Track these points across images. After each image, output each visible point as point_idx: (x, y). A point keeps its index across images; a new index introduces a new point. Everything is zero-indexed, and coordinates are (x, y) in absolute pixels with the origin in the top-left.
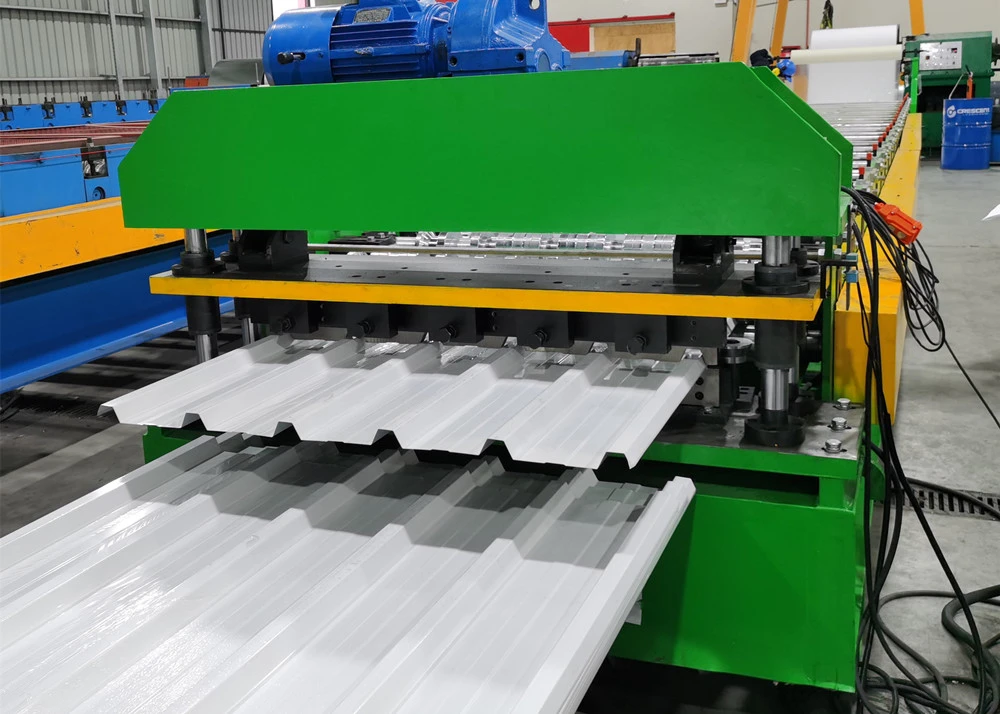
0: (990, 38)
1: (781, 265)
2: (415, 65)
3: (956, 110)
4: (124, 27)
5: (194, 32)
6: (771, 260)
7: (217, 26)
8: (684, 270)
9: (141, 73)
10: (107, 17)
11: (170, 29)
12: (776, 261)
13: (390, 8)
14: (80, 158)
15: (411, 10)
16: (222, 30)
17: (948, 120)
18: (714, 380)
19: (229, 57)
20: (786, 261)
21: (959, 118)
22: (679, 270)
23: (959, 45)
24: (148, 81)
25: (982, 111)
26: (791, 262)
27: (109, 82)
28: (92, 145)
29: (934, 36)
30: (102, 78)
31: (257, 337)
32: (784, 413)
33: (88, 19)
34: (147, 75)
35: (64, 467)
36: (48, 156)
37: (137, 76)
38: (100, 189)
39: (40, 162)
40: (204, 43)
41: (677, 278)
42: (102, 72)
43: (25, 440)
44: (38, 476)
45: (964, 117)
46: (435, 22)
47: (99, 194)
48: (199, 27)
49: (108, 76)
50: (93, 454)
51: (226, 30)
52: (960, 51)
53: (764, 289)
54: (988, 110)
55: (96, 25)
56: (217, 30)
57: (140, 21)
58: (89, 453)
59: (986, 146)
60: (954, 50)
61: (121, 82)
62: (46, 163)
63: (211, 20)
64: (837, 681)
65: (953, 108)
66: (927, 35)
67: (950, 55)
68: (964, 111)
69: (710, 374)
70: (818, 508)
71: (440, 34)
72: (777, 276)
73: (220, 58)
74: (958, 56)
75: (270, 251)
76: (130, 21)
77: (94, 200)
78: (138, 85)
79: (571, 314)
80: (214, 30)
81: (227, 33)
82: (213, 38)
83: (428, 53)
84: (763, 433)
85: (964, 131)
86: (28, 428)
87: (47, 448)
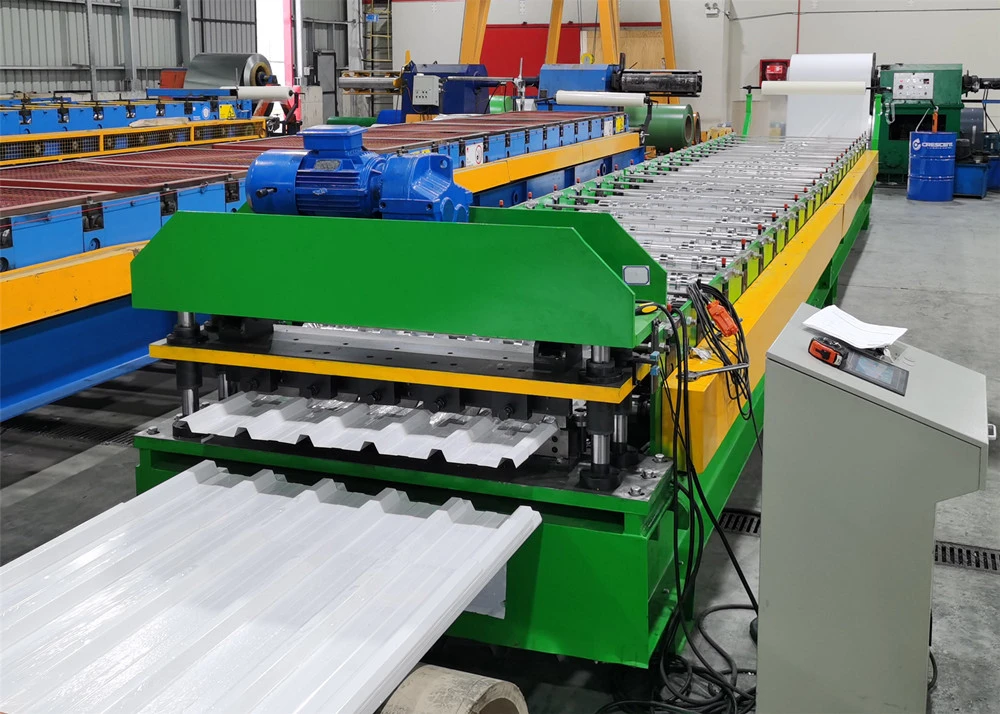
0: (961, 71)
1: (603, 363)
2: (356, 203)
3: (921, 143)
4: (101, 16)
5: (173, 21)
6: (597, 359)
7: (197, 16)
8: (542, 360)
9: (116, 64)
10: (84, 6)
11: (148, 19)
12: (600, 358)
13: (341, 160)
14: (81, 215)
15: (355, 163)
16: (202, 20)
17: (914, 152)
18: (565, 438)
19: (208, 51)
20: (607, 360)
21: (925, 152)
22: (537, 360)
23: (930, 76)
24: (123, 71)
25: (945, 145)
26: (611, 360)
27: (81, 72)
28: (91, 202)
29: (908, 66)
30: (74, 68)
31: (231, 393)
32: (606, 467)
33: (63, 7)
34: (121, 65)
35: (50, 485)
36: (54, 215)
37: (111, 65)
38: (97, 241)
39: (47, 220)
40: (183, 34)
41: (536, 366)
42: (74, 61)
43: (15, 458)
44: (29, 492)
45: (928, 149)
46: (373, 173)
47: (95, 244)
48: (178, 16)
49: (81, 66)
50: (76, 473)
51: (207, 20)
52: (931, 82)
53: (593, 379)
54: (951, 144)
55: (72, 14)
56: (197, 19)
57: (117, 10)
58: (74, 472)
59: (949, 178)
60: (926, 81)
61: (94, 73)
62: (52, 220)
63: (191, 9)
64: (636, 661)
65: (918, 141)
66: (901, 65)
67: (921, 86)
68: (927, 144)
69: (561, 434)
70: (624, 534)
71: (376, 180)
72: (600, 370)
73: (198, 52)
74: (930, 87)
75: (243, 328)
76: (107, 10)
77: (90, 250)
78: (111, 75)
79: (462, 390)
80: (194, 19)
81: (208, 23)
82: (192, 28)
83: (366, 196)
84: (590, 481)
85: (928, 163)
86: (16, 447)
87: (35, 467)
